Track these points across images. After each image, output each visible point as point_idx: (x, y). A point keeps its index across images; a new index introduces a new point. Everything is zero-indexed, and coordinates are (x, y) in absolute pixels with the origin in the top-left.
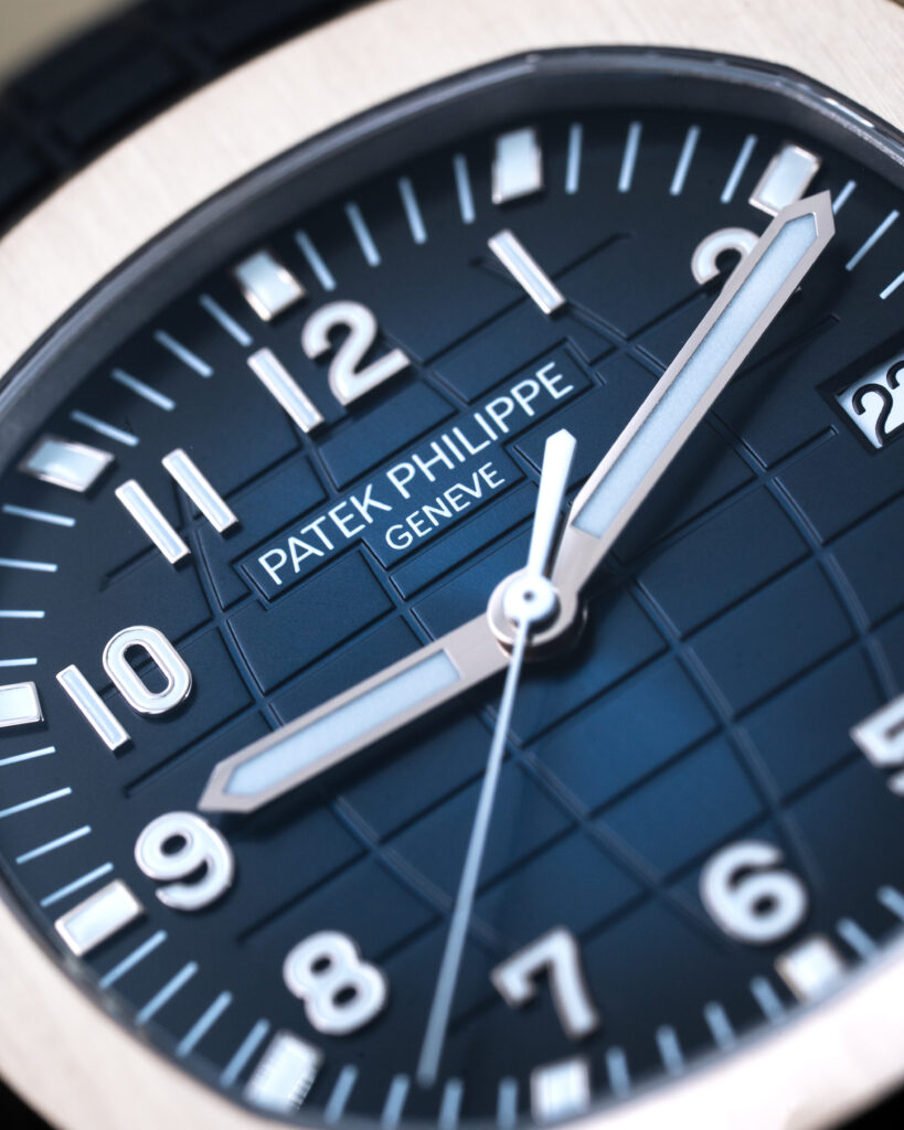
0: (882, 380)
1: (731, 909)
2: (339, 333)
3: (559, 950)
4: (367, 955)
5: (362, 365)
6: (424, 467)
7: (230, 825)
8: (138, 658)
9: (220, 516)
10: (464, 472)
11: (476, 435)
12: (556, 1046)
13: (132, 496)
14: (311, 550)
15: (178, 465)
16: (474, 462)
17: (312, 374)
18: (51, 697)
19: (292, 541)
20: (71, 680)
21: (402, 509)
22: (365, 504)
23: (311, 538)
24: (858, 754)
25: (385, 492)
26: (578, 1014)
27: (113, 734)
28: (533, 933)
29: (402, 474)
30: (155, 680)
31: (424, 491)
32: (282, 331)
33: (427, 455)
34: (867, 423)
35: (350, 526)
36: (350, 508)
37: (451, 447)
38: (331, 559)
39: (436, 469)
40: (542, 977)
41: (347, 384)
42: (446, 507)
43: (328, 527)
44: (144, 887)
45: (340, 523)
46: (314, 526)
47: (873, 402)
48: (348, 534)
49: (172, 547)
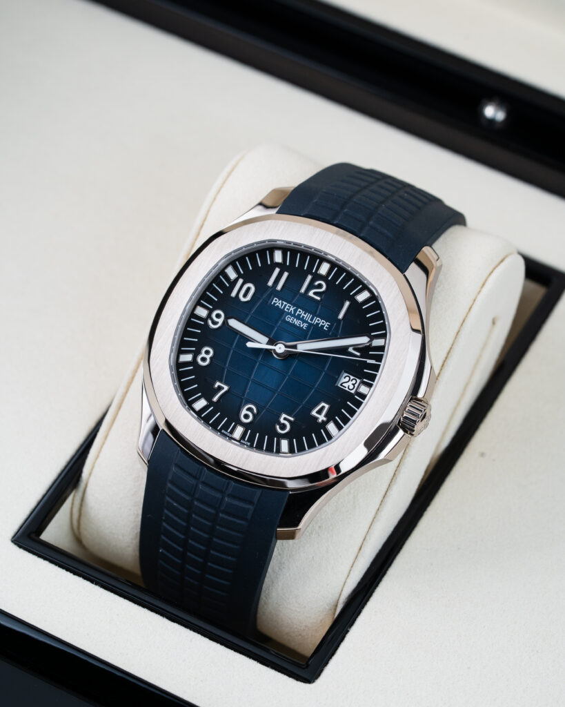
0: (352, 377)
1: (244, 412)
2: (320, 286)
3: (226, 388)
4: (211, 358)
5: (315, 293)
6: (303, 314)
7: (225, 323)
8: (249, 289)
9: (279, 287)
10: (304, 321)
11: (312, 320)
12: (209, 399)
13: (277, 270)
14: (280, 306)
15: (286, 274)
16: (307, 322)
17: (311, 286)
18: (236, 280)
19: (280, 301)
20: (241, 281)
21: (293, 316)
22: (292, 309)
23: (282, 304)
24: (279, 416)
25: (295, 311)
26: (215, 399)
27: (233, 294)
28: (226, 383)
29: (300, 312)
30: (245, 296)
31: (298, 317)
32: (317, 276)
33: (305, 314)
34: (343, 380)
35: (287, 309)
36: (290, 307)
37: (308, 317)
38: (280, 309)
39: (303, 317)
40: (220, 388)
41: (311, 294)
42: (297, 322)
43: (286, 305)
44: (209, 316)
45: (287, 307)
46: (285, 303)
47: (347, 379)
48: (285, 310)
49: (270, 283)
